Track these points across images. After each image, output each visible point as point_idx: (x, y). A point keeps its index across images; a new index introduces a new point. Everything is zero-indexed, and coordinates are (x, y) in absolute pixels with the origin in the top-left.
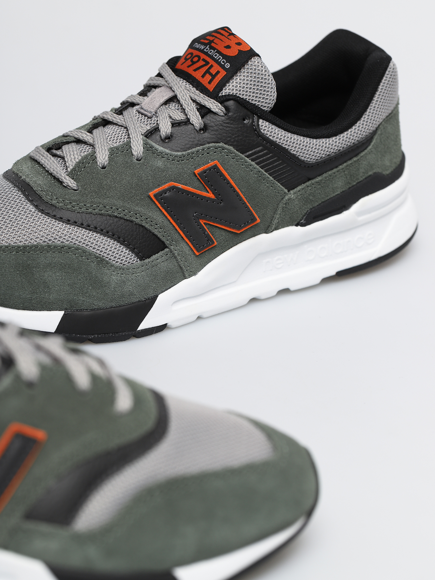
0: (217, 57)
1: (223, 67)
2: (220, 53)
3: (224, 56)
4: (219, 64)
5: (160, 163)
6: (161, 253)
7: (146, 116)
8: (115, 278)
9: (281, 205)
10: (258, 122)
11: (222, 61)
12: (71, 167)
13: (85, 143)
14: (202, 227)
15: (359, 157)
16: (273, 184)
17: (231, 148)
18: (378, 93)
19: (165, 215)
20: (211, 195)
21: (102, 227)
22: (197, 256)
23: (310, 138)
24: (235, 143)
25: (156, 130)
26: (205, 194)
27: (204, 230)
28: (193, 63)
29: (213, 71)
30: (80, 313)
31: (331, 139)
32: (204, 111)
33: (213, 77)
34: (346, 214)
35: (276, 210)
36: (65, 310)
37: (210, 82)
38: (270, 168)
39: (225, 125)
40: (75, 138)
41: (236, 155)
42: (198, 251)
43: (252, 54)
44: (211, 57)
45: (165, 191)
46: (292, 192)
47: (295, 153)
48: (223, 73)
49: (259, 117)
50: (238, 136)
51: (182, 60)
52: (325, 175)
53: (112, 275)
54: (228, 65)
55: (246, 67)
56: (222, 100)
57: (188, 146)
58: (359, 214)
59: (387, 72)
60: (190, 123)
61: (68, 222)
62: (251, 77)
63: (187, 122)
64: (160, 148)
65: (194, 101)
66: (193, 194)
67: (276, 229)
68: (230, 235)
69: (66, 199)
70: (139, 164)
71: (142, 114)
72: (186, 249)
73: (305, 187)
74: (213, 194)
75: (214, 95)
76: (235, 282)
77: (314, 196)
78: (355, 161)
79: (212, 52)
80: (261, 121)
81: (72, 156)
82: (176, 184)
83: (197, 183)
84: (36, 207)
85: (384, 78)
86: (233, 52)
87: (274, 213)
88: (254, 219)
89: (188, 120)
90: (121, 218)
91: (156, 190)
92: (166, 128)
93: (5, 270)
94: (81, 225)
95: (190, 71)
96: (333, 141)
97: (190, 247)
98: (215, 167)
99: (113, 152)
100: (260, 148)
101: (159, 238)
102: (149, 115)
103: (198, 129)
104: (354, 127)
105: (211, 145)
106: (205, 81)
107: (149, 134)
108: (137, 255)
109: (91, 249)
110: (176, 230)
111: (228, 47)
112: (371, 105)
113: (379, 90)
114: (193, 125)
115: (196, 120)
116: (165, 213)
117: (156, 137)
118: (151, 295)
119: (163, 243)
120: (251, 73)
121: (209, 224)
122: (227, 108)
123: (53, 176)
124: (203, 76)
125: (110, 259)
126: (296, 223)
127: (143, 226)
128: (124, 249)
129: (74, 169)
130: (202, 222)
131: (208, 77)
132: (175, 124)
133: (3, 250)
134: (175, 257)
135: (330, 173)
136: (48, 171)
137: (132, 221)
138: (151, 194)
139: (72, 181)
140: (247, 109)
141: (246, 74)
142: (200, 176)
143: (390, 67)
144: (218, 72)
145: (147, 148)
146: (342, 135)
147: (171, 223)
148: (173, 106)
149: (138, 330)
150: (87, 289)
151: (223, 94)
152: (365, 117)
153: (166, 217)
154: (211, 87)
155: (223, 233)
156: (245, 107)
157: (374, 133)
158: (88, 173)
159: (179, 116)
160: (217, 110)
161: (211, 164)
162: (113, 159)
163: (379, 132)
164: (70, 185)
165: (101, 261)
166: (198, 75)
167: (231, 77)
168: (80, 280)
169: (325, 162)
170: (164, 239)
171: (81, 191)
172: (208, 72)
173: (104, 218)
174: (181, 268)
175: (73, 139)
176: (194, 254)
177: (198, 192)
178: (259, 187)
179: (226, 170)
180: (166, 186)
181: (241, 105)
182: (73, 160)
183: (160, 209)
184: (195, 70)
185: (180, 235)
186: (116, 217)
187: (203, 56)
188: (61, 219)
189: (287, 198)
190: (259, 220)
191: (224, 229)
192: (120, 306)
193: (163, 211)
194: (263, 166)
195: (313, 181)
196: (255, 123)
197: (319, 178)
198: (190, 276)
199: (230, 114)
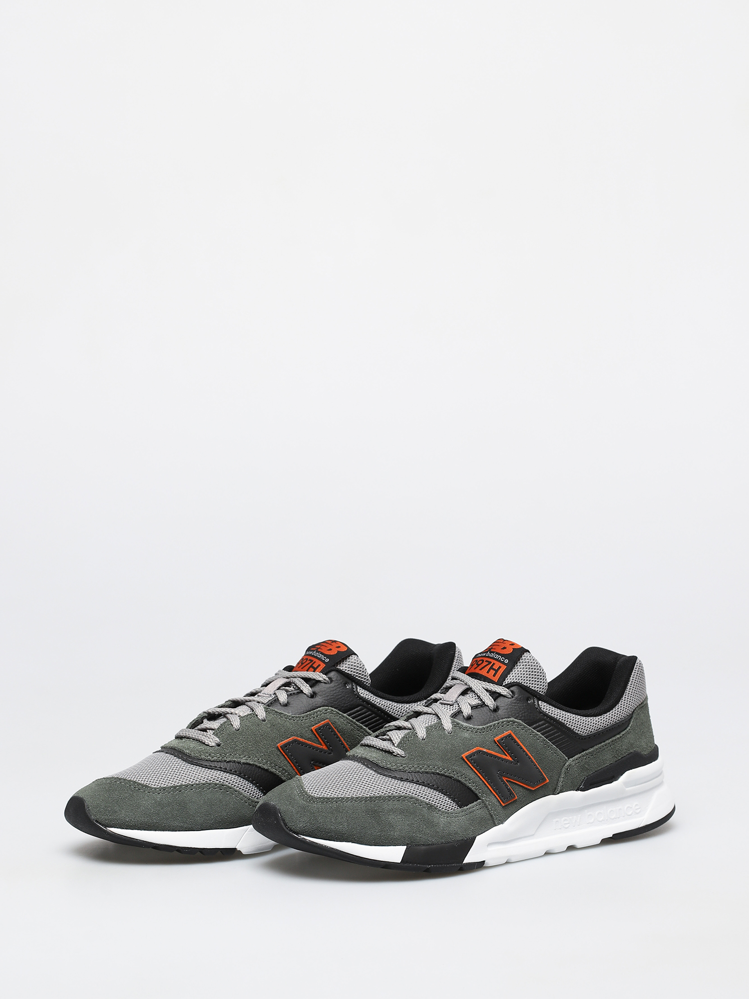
0: (497, 657)
1: (503, 663)
2: (499, 654)
3: (502, 655)
4: (500, 661)
5: (466, 735)
6: (475, 803)
7: (448, 704)
8: (443, 820)
9: (564, 770)
10: (538, 703)
11: (501, 659)
12: (397, 743)
13: (405, 728)
14: (504, 783)
15: (621, 735)
16: (556, 751)
17: (520, 721)
18: (630, 683)
19: (475, 773)
20: (509, 758)
21: (429, 782)
22: (503, 807)
23: (581, 716)
24: (523, 718)
25: (460, 712)
26: (504, 757)
27: (506, 785)
28: (479, 665)
29: (496, 667)
30: (418, 847)
31: (597, 718)
32: (495, 695)
33: (497, 671)
34: (615, 783)
35: (560, 775)
36: (407, 845)
37: (494, 675)
38: (552, 738)
39: (513, 704)
40: (395, 726)
41: (525, 727)
42: (503, 803)
43: (524, 651)
44: (493, 658)
45: (473, 754)
46: (571, 759)
47: (570, 726)
48: (504, 667)
49: (539, 699)
50: (525, 712)
51: (469, 668)
52: (596, 747)
53: (440, 817)
54: (507, 661)
55: (521, 661)
56: (508, 686)
57: (486, 722)
58: (627, 784)
59: (635, 667)
60: (486, 705)
61: (401, 779)
62: (529, 665)
63: (483, 704)
64: (465, 724)
65: (487, 690)
66: (496, 757)
67: (561, 791)
68: (528, 792)
69: (398, 763)
70: (450, 736)
71: (445, 704)
72: (494, 801)
73: (581, 756)
74: (510, 757)
75: (499, 683)
76: (533, 835)
77: (589, 765)
78: (618, 738)
79: (492, 655)
80: (540, 702)
81: (396, 736)
82: (481, 749)
83: (497, 749)
84: (375, 771)
85: (634, 671)
86: (509, 650)
87: (559, 777)
88: (544, 779)
89: (484, 703)
90: (442, 775)
91: (467, 753)
92: (467, 711)
93: (358, 814)
94: (412, 781)
95: (477, 671)
96: (599, 719)
97: (497, 799)
98: (510, 736)
99: (429, 729)
100: (543, 722)
101: (472, 791)
102: (451, 703)
103: (492, 709)
104: (614, 709)
105: (504, 720)
106: (490, 675)
107: (454, 716)
108: (457, 804)
109: (422, 798)
110: (485, 784)
111: (505, 648)
112: (626, 692)
113: (631, 680)
114: (488, 706)
115: (489, 701)
116: (476, 771)
117: (460, 717)
118: (471, 836)
119: (476, 795)
120: (526, 665)
121: (510, 781)
122: (512, 692)
123: (384, 751)
124: (488, 672)
125: (437, 806)
126: (577, 788)
127: (459, 781)
128: (447, 799)
129: (400, 743)
130: (505, 779)
131: (492, 672)
132: (473, 707)
133: (355, 800)
134: (487, 807)
135: (599, 745)
136: (379, 749)
137: (451, 778)
138: (464, 756)
139: (401, 751)
140: (528, 692)
141: (521, 667)
142: (499, 743)
143: (637, 662)
144: (500, 667)
145: (455, 725)
146: (605, 715)
147: (481, 779)
148: (471, 694)
149: (465, 862)
150: (423, 828)
151: (506, 683)
152: (622, 702)
153: (477, 774)
154: (496, 679)
155: (521, 789)
156: (526, 691)
157: (630, 717)
158: (412, 744)
159: (476, 702)
160: (506, 693)
161: (506, 733)
162: (429, 733)
163: (634, 716)
164: (399, 753)
165: (431, 807)
166: (484, 672)
167: (511, 670)
168: (416, 821)
169: (594, 736)
170: (477, 792)
171: (408, 757)
172: (491, 668)
173: (429, 775)
174: (491, 816)
175: (394, 727)
176: (501, 805)
177: (499, 755)
178: (545, 753)
179: (519, 738)
180: (474, 750)
181: (523, 689)
182: (398, 738)
183: (471, 768)
184: (481, 670)
185: (489, 789)
186: (438, 774)
187: (485, 659)
188: (395, 778)
189: (567, 764)
190: (548, 781)
191: (522, 786)
192: (448, 843)
193: (474, 769)
194: (547, 736)
195: (587, 752)
196: (536, 703)
197: (592, 749)
198: (499, 824)
199: (516, 696)
